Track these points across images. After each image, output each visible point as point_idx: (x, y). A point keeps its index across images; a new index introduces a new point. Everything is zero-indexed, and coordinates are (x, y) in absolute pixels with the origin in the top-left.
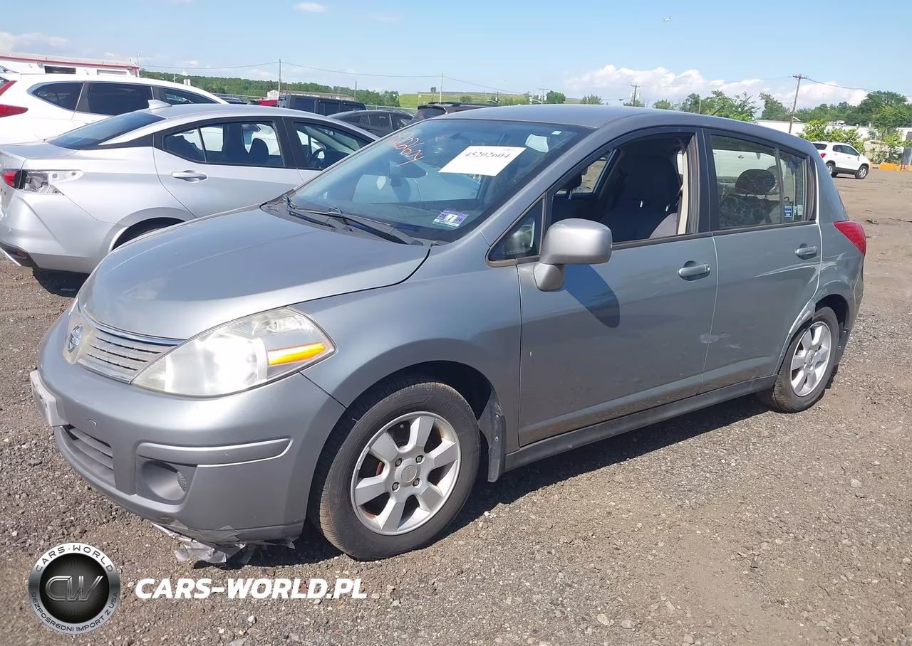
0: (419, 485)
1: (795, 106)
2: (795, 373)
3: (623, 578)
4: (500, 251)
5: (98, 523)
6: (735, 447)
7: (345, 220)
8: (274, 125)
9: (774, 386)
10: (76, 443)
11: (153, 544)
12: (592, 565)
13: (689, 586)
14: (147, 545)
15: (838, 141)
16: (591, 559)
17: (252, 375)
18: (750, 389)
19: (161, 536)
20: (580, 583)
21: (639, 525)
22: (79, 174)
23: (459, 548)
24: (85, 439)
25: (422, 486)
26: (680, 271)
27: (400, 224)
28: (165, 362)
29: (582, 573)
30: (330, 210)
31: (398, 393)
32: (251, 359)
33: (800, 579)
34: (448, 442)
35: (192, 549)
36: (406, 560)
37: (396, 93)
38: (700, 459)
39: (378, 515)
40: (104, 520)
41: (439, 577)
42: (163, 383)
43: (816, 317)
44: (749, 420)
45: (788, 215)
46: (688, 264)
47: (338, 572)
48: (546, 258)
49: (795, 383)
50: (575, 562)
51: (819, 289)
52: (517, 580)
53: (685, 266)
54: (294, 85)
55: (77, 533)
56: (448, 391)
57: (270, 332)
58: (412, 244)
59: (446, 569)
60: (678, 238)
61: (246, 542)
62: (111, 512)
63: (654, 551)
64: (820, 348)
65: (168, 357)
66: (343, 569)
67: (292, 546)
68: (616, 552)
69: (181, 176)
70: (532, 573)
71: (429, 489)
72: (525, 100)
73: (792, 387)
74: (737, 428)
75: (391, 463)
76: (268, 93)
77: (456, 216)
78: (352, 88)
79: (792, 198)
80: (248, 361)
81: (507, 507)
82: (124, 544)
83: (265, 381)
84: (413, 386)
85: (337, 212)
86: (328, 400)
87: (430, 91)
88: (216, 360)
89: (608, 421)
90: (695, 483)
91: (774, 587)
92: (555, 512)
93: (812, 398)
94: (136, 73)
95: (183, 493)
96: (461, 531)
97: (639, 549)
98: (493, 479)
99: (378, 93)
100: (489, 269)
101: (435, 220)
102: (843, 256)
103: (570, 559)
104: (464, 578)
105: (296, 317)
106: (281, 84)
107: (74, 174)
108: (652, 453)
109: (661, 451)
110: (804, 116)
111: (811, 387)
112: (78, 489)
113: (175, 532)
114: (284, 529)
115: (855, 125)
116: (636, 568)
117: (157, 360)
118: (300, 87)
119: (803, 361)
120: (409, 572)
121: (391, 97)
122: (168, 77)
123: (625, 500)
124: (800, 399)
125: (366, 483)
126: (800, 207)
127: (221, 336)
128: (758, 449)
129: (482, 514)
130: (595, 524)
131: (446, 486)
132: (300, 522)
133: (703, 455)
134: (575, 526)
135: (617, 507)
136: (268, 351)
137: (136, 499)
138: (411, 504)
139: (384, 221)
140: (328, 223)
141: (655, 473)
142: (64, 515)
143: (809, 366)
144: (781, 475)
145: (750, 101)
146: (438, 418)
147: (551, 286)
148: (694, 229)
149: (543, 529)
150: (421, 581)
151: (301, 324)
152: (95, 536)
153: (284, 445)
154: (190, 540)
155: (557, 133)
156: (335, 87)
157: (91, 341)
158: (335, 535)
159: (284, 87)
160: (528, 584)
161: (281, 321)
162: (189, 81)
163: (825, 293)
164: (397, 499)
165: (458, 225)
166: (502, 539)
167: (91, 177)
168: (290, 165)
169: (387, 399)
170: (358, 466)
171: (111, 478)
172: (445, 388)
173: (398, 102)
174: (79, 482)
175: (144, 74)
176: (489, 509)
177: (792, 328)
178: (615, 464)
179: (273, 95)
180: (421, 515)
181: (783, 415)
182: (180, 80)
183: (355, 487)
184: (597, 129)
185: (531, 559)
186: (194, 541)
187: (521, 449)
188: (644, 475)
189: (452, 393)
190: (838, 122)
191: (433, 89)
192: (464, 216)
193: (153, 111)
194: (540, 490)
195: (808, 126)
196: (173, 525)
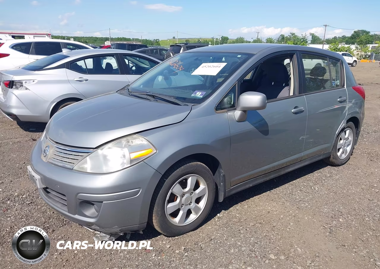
0: (192, 205)
1: (324, 37)
2: (339, 150)
3: (278, 239)
4: (220, 107)
5: (59, 227)
6: (316, 182)
7: (153, 96)
8: (115, 57)
9: (331, 156)
10: (49, 195)
11: (83, 235)
12: (265, 234)
13: (305, 241)
14: (80, 235)
15: (343, 51)
16: (264, 232)
17: (123, 164)
18: (321, 158)
19: (85, 231)
20: (261, 242)
21: (282, 216)
22: (36, 81)
23: (209, 230)
24: (54, 193)
25: (193, 205)
26: (293, 111)
27: (178, 97)
28: (87, 160)
29: (261, 237)
30: (147, 93)
31: (182, 167)
32: (122, 156)
33: (350, 236)
34: (202, 186)
35: (100, 236)
36: (188, 236)
37: (158, 40)
38: (303, 187)
39: (176, 218)
40: (61, 225)
41: (203, 242)
42: (87, 169)
43: (346, 126)
44: (321, 170)
45: (334, 85)
46: (296, 107)
47: (161, 242)
48: (239, 108)
49: (339, 154)
50: (257, 233)
51: (347, 114)
52: (235, 242)
53: (294, 108)
54: (115, 38)
55: (51, 231)
56: (202, 165)
57: (130, 145)
58: (184, 106)
59: (205, 239)
60: (290, 97)
61: (123, 232)
62: (64, 222)
63: (289, 227)
64: (348, 139)
65: (88, 158)
66: (162, 241)
67: (141, 233)
68: (274, 228)
69: (78, 80)
70: (240, 238)
71: (196, 206)
72: (212, 40)
73: (337, 155)
74: (316, 174)
75: (180, 196)
76: (105, 42)
77: (201, 93)
78: (140, 39)
79: (334, 78)
80: (121, 157)
81: (227, 212)
82: (71, 235)
83: (129, 165)
84: (188, 164)
85: (150, 93)
86: (155, 172)
87: (172, 38)
88: (108, 158)
89: (266, 174)
90: (302, 197)
91: (340, 239)
92: (246, 213)
93: (346, 160)
94: (50, 36)
95: (97, 213)
96: (209, 222)
97: (283, 226)
98: (220, 201)
99: (151, 40)
100: (216, 114)
101: (192, 95)
102: (355, 101)
103: (255, 232)
104: (213, 242)
105: (140, 138)
106: (111, 38)
107: (34, 81)
108: (283, 186)
109: (287, 185)
110: (328, 42)
111: (345, 155)
112: (49, 213)
113: (93, 230)
114: (138, 226)
115: (349, 44)
116: (283, 234)
117: (83, 159)
118: (119, 39)
119: (342, 145)
120: (190, 241)
121: (156, 41)
122: (63, 38)
123: (275, 206)
124: (341, 160)
125: (171, 205)
126: (338, 81)
127: (109, 148)
128: (326, 182)
129: (216, 215)
130: (264, 217)
131: (202, 204)
132: (145, 223)
133: (304, 186)
134: (255, 218)
135: (272, 209)
136: (130, 153)
137: (77, 217)
138: (189, 212)
139: (170, 96)
140: (147, 98)
141: (285, 194)
142: (44, 224)
143: (344, 147)
144: (337, 192)
145: (306, 37)
146: (198, 177)
147: (241, 120)
148: (297, 93)
149: (242, 220)
150: (195, 244)
151: (142, 141)
152: (58, 232)
153: (138, 192)
154: (99, 233)
155: (239, 56)
156: (133, 39)
157: (54, 152)
158: (159, 227)
159: (112, 39)
160: (239, 243)
161: (134, 140)
162: (73, 39)
163: (350, 116)
164: (183, 211)
165: (202, 97)
166: (226, 225)
167: (40, 82)
168: (123, 73)
169: (178, 170)
170: (167, 198)
171: (66, 208)
172: (201, 164)
173: (159, 44)
174: (49, 210)
175: (54, 37)
176: (219, 213)
177: (337, 131)
178: (268, 192)
179: (107, 43)
180: (193, 217)
181: (335, 168)
182: (69, 38)
183: (166, 207)
184: (256, 54)
185: (240, 233)
186: (101, 233)
187: (232, 188)
188: (281, 195)
189: (204, 166)
190: (342, 43)
191: (174, 38)
192: (204, 93)
193: (64, 53)
194: (239, 204)
195: (330, 45)
196: (93, 227)
